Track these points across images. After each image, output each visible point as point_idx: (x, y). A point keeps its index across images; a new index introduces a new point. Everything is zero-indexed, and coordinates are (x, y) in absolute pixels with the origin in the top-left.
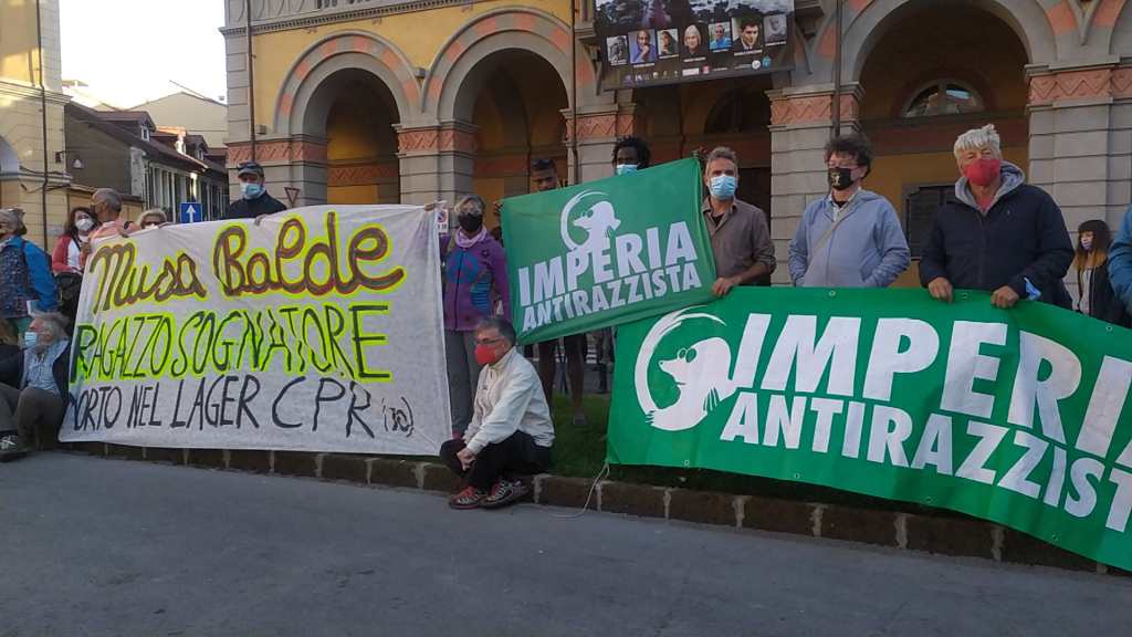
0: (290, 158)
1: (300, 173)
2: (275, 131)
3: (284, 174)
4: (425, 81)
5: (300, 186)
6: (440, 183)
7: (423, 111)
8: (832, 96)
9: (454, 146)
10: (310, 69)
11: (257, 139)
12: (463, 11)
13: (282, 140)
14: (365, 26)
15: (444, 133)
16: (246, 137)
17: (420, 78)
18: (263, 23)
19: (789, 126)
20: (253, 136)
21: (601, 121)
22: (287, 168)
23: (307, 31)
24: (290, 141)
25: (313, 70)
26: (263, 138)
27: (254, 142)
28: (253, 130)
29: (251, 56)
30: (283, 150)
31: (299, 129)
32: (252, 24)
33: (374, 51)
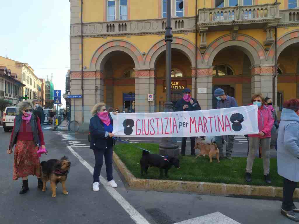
0: (95, 77)
1: (98, 82)
2: (90, 68)
3: (93, 82)
4: (145, 56)
5: (99, 86)
6: (149, 86)
7: (144, 65)
8: (273, 67)
9: (154, 76)
10: (104, 50)
11: (83, 71)
12: (159, 36)
13: (93, 71)
14: (125, 38)
15: (150, 72)
16: (80, 69)
17: (144, 55)
18: (86, 35)
19: (261, 74)
20: (82, 70)
21: (203, 70)
22: (94, 80)
23: (103, 38)
24: (96, 72)
25: (104, 51)
26: (86, 70)
27: (83, 72)
28: (82, 68)
29: (82, 45)
30: (93, 74)
31: (98, 68)
32: (83, 35)
33: (127, 46)
